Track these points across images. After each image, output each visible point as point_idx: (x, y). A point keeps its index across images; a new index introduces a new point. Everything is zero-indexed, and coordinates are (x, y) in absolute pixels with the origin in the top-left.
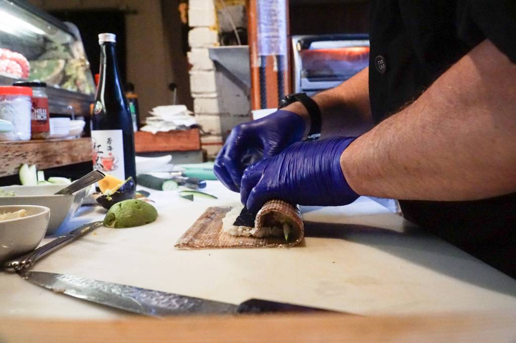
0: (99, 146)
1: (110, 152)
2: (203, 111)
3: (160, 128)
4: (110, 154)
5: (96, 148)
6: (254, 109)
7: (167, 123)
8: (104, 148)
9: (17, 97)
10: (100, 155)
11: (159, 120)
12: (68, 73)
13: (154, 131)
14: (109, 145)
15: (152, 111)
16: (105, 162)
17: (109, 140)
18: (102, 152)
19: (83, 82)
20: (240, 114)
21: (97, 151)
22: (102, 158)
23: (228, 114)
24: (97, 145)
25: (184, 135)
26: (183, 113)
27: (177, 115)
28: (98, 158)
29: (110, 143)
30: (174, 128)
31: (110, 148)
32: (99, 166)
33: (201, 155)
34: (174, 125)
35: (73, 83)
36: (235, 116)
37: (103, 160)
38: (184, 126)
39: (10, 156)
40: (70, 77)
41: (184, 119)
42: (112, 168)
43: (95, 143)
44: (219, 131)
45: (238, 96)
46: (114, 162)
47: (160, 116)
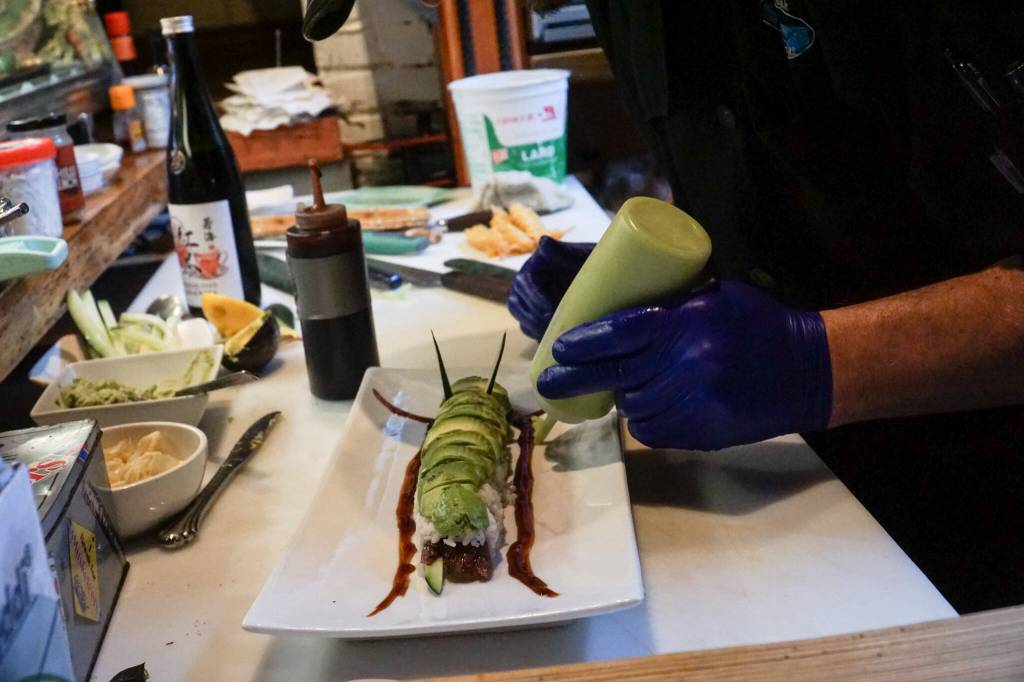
0: (189, 234)
1: (210, 243)
2: (335, 62)
3: (256, 122)
4: (212, 247)
5: (184, 237)
6: (451, 80)
7: (272, 112)
8: (198, 237)
9: (33, 166)
10: (193, 250)
11: (250, 106)
12: (52, 22)
13: (246, 131)
14: (207, 231)
15: (233, 82)
16: (205, 262)
17: (207, 223)
18: (195, 245)
19: (85, 37)
20: (414, 62)
21: (185, 243)
22: (196, 255)
23: (390, 65)
24: (184, 232)
25: (308, 133)
26: (301, 86)
27: (288, 90)
28: (190, 255)
29: (209, 228)
30: (285, 120)
31: (211, 237)
32: (193, 269)
33: (346, 172)
34: (285, 114)
35: (63, 40)
36: (404, 67)
37: (199, 259)
38: (305, 115)
39: (51, 286)
40: (56, 28)
41: (306, 99)
42: (219, 271)
43: (179, 228)
44: (373, 103)
45: (407, 23)
46: (221, 261)
47: (253, 97)
